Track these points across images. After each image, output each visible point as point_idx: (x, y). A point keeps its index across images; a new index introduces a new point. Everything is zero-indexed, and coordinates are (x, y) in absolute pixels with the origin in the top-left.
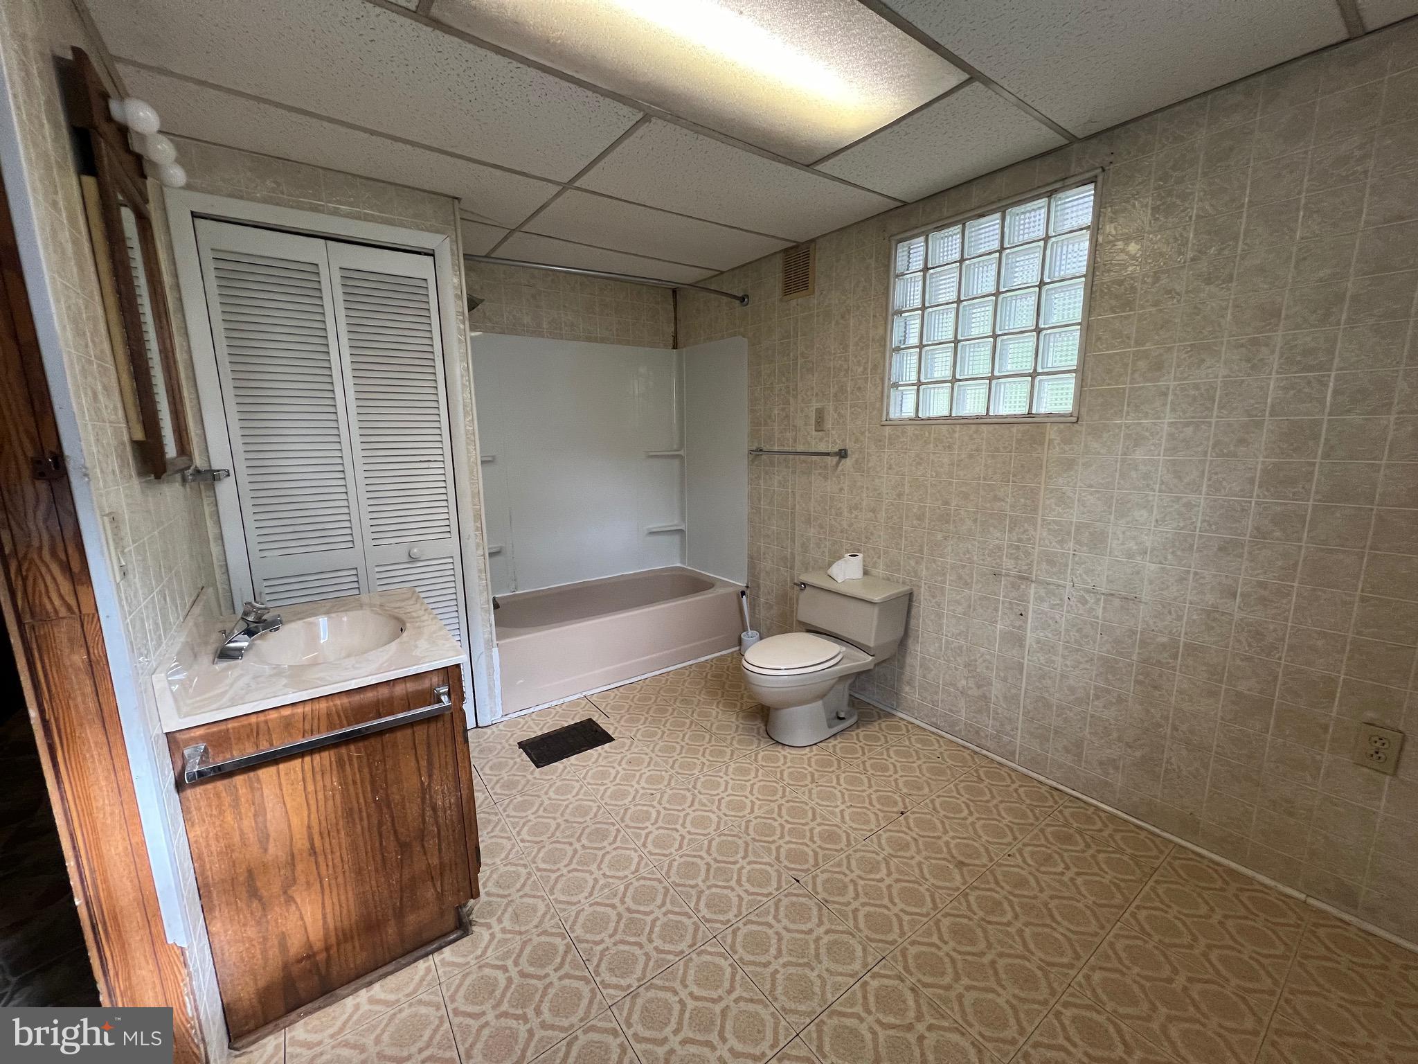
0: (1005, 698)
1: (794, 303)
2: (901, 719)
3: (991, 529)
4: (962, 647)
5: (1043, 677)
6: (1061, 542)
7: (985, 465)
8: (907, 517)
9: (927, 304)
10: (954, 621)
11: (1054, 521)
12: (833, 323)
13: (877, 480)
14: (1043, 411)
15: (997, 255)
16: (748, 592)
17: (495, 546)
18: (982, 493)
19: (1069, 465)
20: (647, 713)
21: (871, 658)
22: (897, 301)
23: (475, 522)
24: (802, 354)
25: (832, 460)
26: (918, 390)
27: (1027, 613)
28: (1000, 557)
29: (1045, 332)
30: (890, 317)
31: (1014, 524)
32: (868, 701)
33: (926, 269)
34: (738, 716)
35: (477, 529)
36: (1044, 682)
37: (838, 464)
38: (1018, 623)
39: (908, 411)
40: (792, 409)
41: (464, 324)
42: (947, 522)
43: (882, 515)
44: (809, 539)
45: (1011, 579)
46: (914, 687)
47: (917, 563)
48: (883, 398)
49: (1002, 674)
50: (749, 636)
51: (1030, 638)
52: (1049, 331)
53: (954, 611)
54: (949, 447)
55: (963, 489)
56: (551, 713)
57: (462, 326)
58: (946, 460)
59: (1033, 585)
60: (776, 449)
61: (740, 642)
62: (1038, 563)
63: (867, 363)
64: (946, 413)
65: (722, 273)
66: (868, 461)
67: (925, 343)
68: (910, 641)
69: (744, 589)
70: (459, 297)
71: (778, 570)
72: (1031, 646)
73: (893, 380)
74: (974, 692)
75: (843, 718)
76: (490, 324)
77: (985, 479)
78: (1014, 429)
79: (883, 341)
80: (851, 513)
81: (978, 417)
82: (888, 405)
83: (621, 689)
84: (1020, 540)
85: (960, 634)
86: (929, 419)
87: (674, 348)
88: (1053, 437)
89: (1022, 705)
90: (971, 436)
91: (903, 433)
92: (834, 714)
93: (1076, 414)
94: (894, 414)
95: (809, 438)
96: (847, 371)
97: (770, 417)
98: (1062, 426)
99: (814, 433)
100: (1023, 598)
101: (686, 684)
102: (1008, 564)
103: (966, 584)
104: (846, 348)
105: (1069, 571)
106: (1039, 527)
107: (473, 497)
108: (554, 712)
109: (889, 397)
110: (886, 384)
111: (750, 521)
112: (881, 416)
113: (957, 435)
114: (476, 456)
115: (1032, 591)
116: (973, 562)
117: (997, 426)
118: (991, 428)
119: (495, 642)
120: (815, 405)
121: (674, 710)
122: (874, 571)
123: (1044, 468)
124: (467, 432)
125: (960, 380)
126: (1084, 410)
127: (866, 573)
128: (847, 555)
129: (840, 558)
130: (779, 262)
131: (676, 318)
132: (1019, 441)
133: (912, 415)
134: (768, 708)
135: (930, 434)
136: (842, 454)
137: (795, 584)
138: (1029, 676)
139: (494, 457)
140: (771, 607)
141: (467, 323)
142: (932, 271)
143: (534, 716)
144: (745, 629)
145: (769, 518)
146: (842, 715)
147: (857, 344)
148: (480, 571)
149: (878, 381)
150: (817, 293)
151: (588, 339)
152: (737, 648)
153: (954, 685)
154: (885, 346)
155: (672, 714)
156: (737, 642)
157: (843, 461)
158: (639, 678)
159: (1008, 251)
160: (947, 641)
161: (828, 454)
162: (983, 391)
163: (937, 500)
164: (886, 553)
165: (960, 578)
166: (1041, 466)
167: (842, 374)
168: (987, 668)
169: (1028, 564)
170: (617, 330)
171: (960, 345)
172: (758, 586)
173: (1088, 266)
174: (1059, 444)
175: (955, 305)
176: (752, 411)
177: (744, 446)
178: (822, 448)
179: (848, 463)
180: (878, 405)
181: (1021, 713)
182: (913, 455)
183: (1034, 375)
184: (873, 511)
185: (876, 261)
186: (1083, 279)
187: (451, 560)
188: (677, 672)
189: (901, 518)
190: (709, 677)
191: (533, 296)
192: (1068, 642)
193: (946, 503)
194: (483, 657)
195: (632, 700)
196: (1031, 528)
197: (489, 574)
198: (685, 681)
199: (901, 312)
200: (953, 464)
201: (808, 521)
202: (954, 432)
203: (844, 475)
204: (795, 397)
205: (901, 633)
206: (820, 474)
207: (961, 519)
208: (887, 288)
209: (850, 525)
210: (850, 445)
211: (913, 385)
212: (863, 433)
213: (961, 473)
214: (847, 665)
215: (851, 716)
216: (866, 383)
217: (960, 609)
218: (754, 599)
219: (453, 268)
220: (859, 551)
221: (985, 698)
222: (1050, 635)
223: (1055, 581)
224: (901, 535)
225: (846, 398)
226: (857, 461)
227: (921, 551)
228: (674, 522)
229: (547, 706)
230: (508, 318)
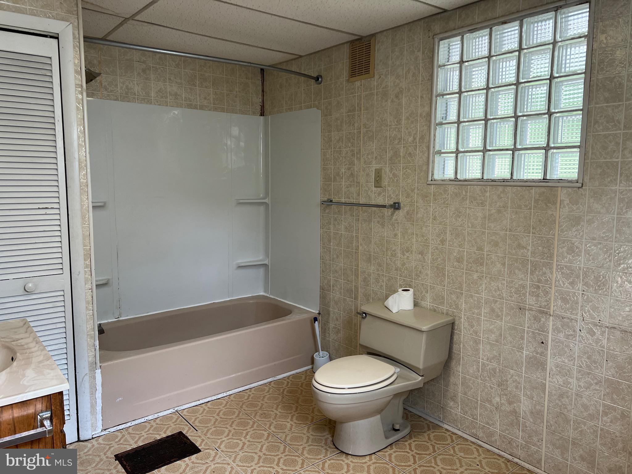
0: (532, 413)
1: (358, 84)
2: (447, 430)
3: (516, 271)
4: (495, 369)
5: (561, 396)
6: (572, 284)
7: (511, 219)
8: (449, 259)
9: (463, 90)
10: (488, 347)
11: (566, 266)
12: (389, 101)
13: (424, 228)
14: (555, 177)
15: (517, 53)
16: (320, 318)
17: (103, 278)
18: (508, 241)
19: (576, 221)
20: (231, 426)
21: (420, 378)
22: (439, 87)
23: (85, 260)
24: (365, 125)
25: (387, 212)
26: (457, 157)
27: (548, 341)
28: (525, 295)
29: (555, 115)
30: (434, 98)
31: (535, 266)
32: (420, 414)
33: (462, 62)
34: (308, 429)
35: (86, 267)
36: (563, 400)
37: (392, 214)
38: (540, 350)
39: (449, 174)
40: (356, 169)
41: (82, 94)
42: (482, 264)
43: (429, 257)
44: (369, 275)
45: (534, 313)
46: (457, 403)
47: (457, 298)
48: (428, 164)
49: (529, 393)
50: (321, 356)
51: (550, 363)
52: (558, 115)
53: (488, 338)
54: (482, 203)
55: (494, 238)
56: (146, 426)
57: (80, 96)
58: (480, 214)
59: (551, 318)
60: (343, 200)
61: (313, 361)
62: (555, 300)
63: (416, 134)
64: (479, 176)
65: (301, 57)
66: (417, 213)
67: (462, 120)
68: (453, 363)
69: (317, 316)
70: (79, 73)
71: (345, 300)
72: (551, 369)
73: (437, 148)
74: (507, 408)
75: (398, 430)
76: (105, 93)
77: (510, 230)
78: (533, 191)
79: (428, 116)
80: (404, 255)
81: (504, 180)
82: (433, 168)
83: (209, 404)
84: (539, 281)
85: (493, 358)
86: (465, 181)
87: (261, 115)
88: (563, 198)
89: (545, 421)
90: (499, 195)
91: (445, 191)
92: (391, 426)
93: (580, 181)
94: (438, 175)
95: (369, 193)
96: (400, 139)
97: (338, 174)
98: (570, 190)
99: (374, 189)
100: (543, 329)
101: (266, 400)
102: (530, 301)
103: (498, 316)
104: (399, 122)
105: (580, 308)
106: (554, 270)
107: (84, 239)
108: (148, 426)
109: (433, 162)
110: (431, 152)
111: (322, 258)
112: (428, 177)
113: (488, 194)
114: (88, 203)
115: (551, 324)
116: (503, 298)
117: (519, 188)
118: (515, 189)
119: (98, 364)
120: (375, 166)
121: (254, 423)
122: (423, 303)
123: (557, 222)
124: (81, 184)
125: (490, 150)
126: (587, 179)
127: (416, 304)
128: (400, 290)
129: (395, 291)
130: (346, 50)
131: (263, 91)
132: (536, 201)
133: (452, 177)
134: (335, 422)
135: (466, 192)
136: (396, 206)
137: (358, 313)
138: (550, 394)
139: (105, 203)
140: (338, 332)
141: (85, 94)
142: (466, 64)
143: (130, 430)
144: (317, 350)
145: (338, 257)
146: (397, 427)
147: (408, 118)
148: (88, 303)
149: (425, 149)
150: (376, 77)
151: (190, 106)
152: (310, 367)
153: (490, 402)
154: (430, 121)
155: (252, 427)
156: (310, 361)
157: (397, 212)
158: (225, 394)
159: (525, 51)
160: (483, 364)
161: (384, 206)
162: (508, 160)
163: (473, 246)
164: (432, 288)
165: (493, 310)
166: (555, 221)
167: (396, 142)
168: (517, 387)
169: (546, 301)
170: (214, 99)
171: (489, 122)
172: (329, 314)
173: (586, 65)
174: (568, 204)
175: (485, 91)
176: (324, 169)
177: (318, 197)
178: (380, 201)
179: (400, 214)
180: (425, 168)
181: (545, 427)
182: (453, 209)
183: (547, 148)
184: (421, 253)
185: (423, 53)
186: (583, 75)
187: (62, 293)
188: (257, 389)
189: (444, 260)
190: (285, 393)
191: (144, 71)
192: (581, 367)
193: (480, 249)
194: (87, 378)
195: (218, 415)
196: (548, 271)
197: (95, 305)
198: (264, 397)
199: (443, 95)
200: (485, 218)
201: (369, 260)
202: (486, 191)
203: (398, 223)
204: (359, 159)
205: (444, 357)
206: (378, 222)
207: (492, 263)
208: (432, 76)
209: (404, 264)
210: (402, 199)
211: (452, 153)
212: (413, 190)
213: (492, 225)
214: (401, 385)
215: (405, 427)
216: (415, 149)
217: (493, 337)
218: (325, 324)
219: (74, 48)
220: (410, 286)
221: (515, 412)
222: (566, 361)
223: (569, 315)
224: (444, 275)
225: (400, 161)
226: (408, 213)
227: (461, 288)
228: (259, 257)
229: (143, 420)
230: (121, 88)
